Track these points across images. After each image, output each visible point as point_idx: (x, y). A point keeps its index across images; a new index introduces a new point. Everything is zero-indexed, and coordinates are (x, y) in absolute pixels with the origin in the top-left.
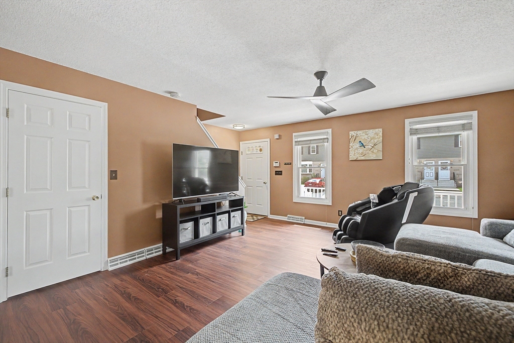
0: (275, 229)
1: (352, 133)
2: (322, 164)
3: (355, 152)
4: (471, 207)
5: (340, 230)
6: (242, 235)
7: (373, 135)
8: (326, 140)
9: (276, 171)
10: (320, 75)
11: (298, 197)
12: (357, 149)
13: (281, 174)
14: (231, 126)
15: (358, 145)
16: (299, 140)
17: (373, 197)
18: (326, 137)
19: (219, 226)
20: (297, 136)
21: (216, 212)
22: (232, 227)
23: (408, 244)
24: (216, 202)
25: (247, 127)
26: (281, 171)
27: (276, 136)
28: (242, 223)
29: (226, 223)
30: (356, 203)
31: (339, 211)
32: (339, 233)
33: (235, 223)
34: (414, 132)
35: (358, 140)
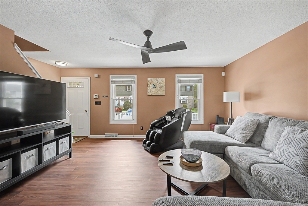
0: (99, 146)
1: (149, 79)
2: (120, 98)
3: (151, 91)
4: (201, 119)
5: (148, 140)
6: (70, 157)
7: (160, 81)
8: (134, 82)
9: (95, 102)
10: (148, 33)
11: (114, 119)
12: (152, 88)
13: (100, 104)
14: (53, 62)
15: (152, 87)
16: (114, 80)
17: (167, 118)
18: (133, 80)
19: (46, 155)
20: (112, 78)
21: (43, 142)
22: (60, 153)
23: (197, 144)
24: (42, 132)
25: (70, 65)
26: (100, 102)
27: (96, 76)
28: (70, 147)
29: (54, 151)
30: (155, 121)
31: (141, 127)
32: (148, 142)
33: (63, 149)
34: (180, 81)
35: (152, 84)
